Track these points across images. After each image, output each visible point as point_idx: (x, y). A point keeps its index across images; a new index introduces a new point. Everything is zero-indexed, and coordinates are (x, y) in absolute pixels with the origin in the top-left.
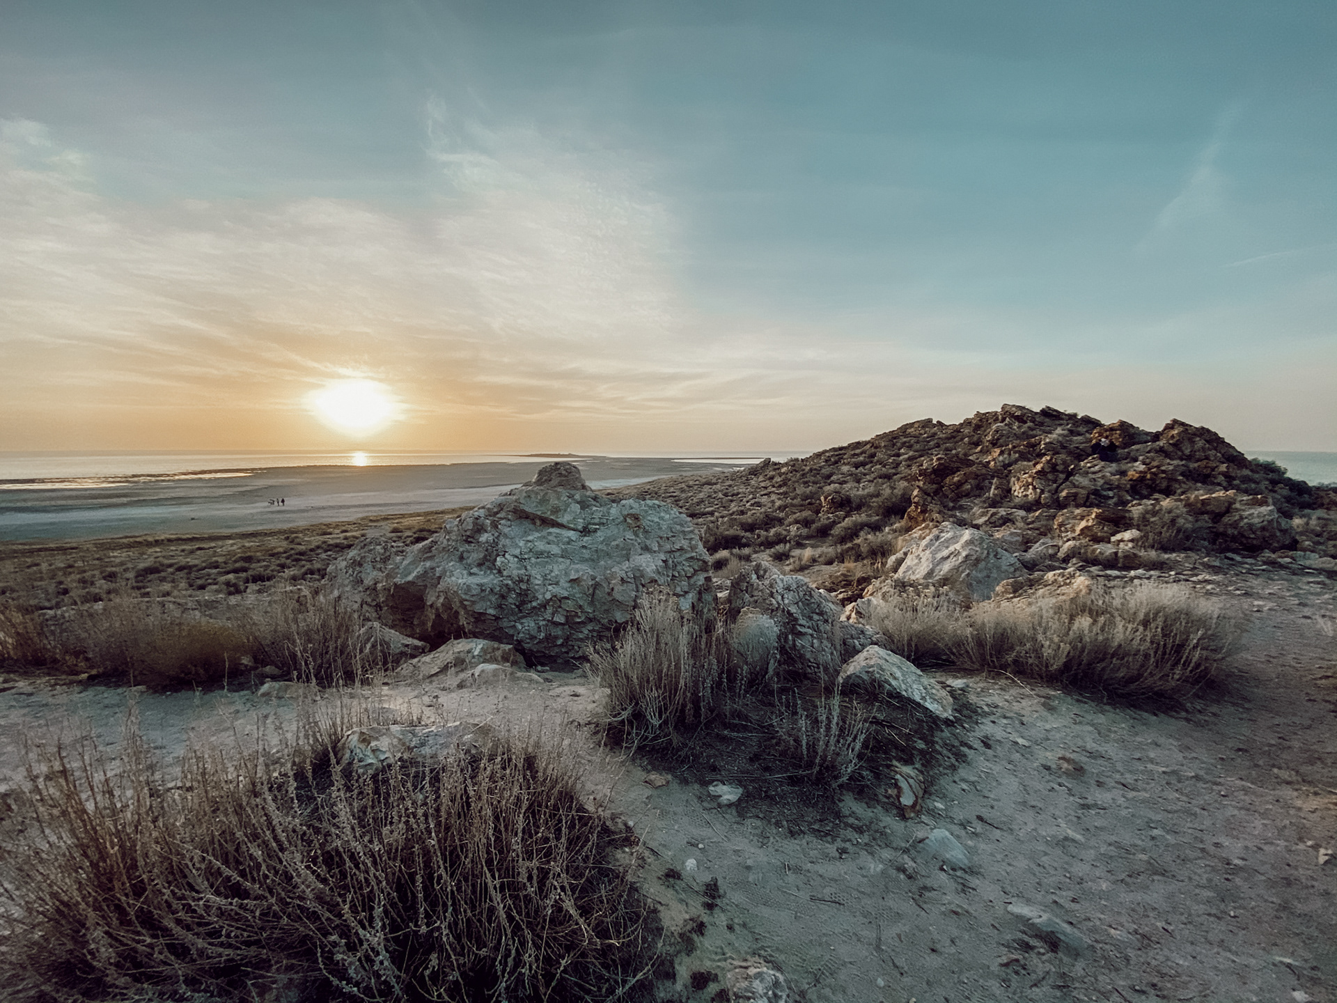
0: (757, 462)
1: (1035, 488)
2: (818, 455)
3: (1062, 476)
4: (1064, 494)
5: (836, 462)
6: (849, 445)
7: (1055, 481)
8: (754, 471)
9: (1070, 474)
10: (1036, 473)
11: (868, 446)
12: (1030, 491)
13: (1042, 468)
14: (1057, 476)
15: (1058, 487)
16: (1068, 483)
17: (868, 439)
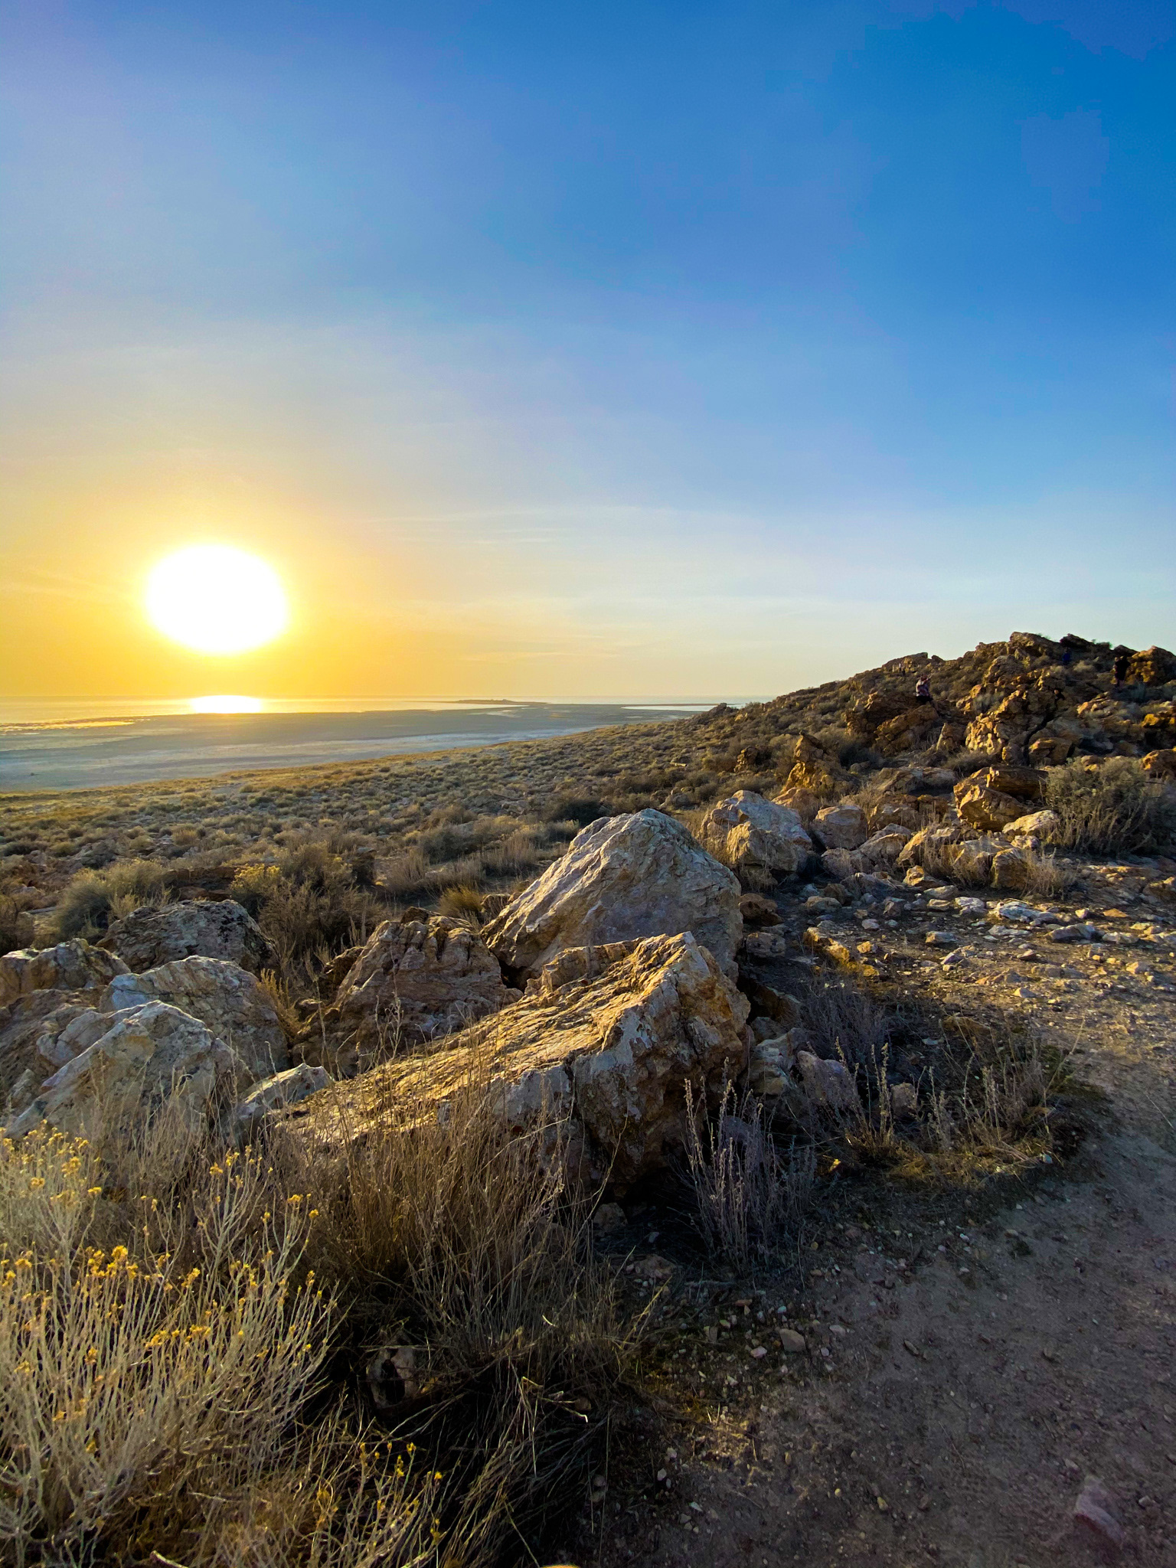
0: (707, 709)
1: (995, 738)
2: (782, 699)
3: (1037, 720)
4: (1034, 746)
5: (801, 708)
6: (823, 686)
7: (1026, 727)
8: (704, 719)
9: (1050, 716)
10: (999, 715)
11: (845, 687)
12: (989, 741)
13: (1007, 708)
14: (1030, 720)
15: (1029, 736)
16: (1045, 730)
17: (846, 678)
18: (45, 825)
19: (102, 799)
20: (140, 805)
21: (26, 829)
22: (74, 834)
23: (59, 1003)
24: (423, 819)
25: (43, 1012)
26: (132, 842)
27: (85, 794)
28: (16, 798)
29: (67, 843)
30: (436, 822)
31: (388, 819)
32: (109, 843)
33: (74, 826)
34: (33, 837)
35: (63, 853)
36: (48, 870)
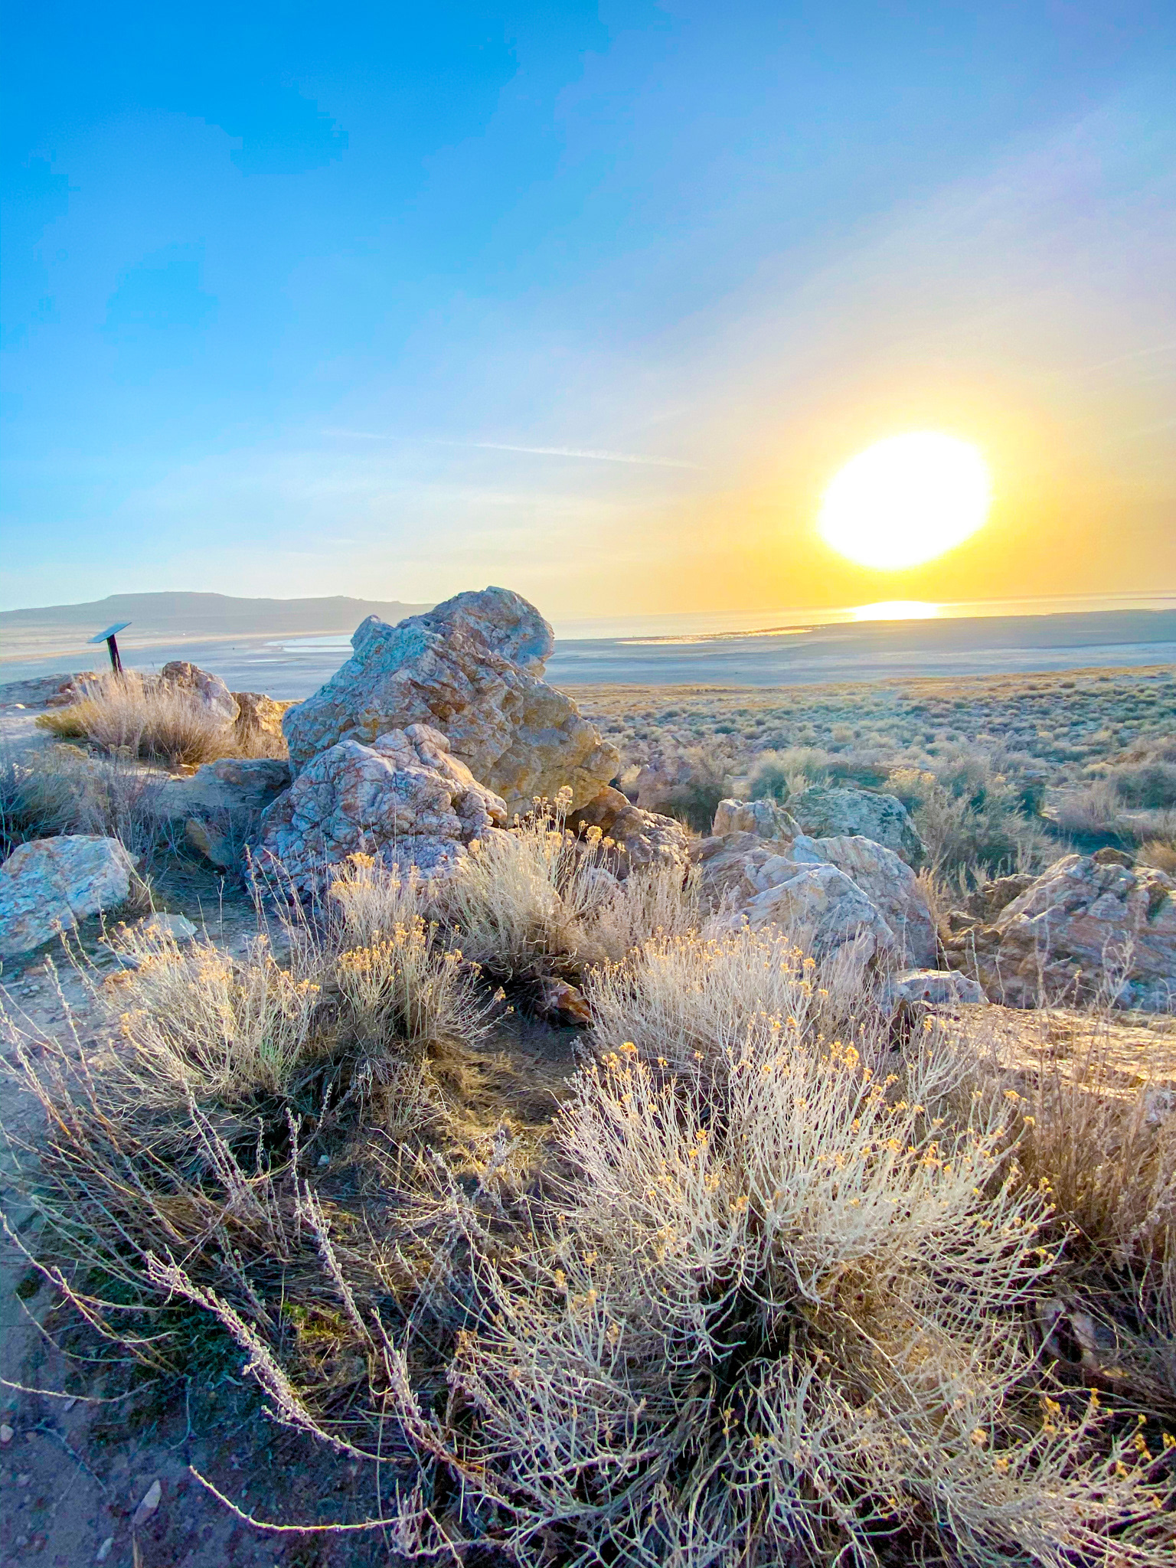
18: (742, 713)
19: (781, 696)
20: (809, 704)
21: (729, 715)
22: (759, 723)
23: (755, 845)
24: (1114, 750)
25: (744, 849)
26: (800, 735)
27: (770, 691)
28: (725, 691)
29: (754, 729)
30: (1140, 756)
31: (1063, 744)
32: (784, 732)
33: (760, 716)
34: (733, 722)
35: (751, 737)
36: (741, 748)
